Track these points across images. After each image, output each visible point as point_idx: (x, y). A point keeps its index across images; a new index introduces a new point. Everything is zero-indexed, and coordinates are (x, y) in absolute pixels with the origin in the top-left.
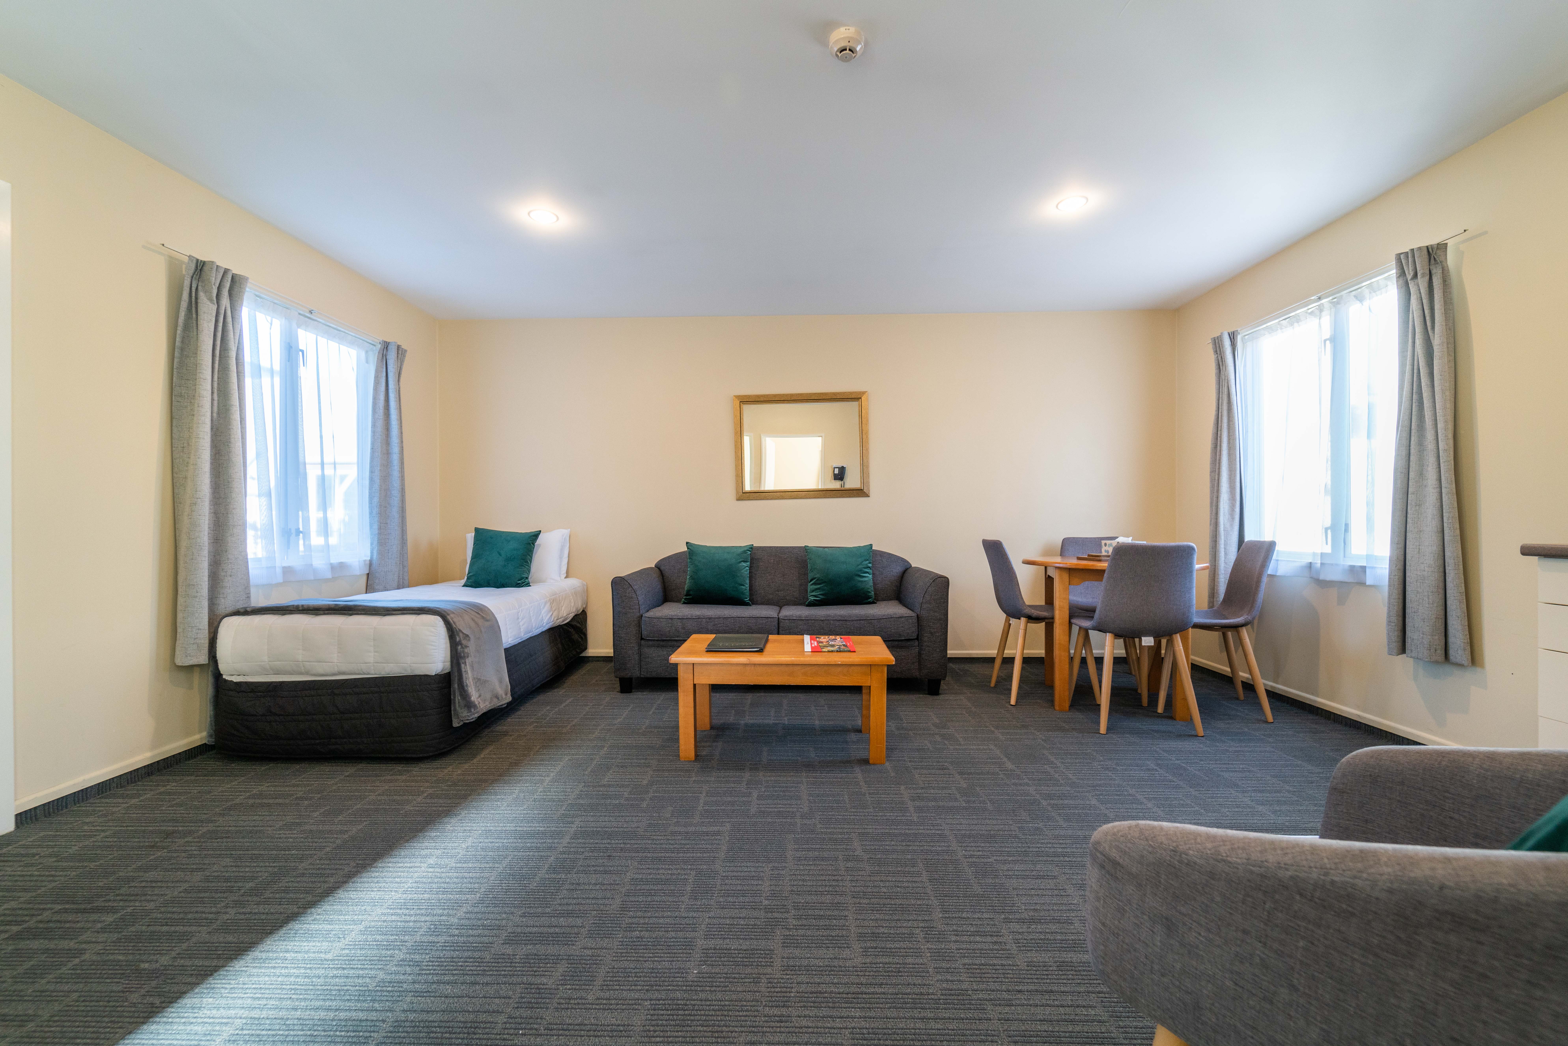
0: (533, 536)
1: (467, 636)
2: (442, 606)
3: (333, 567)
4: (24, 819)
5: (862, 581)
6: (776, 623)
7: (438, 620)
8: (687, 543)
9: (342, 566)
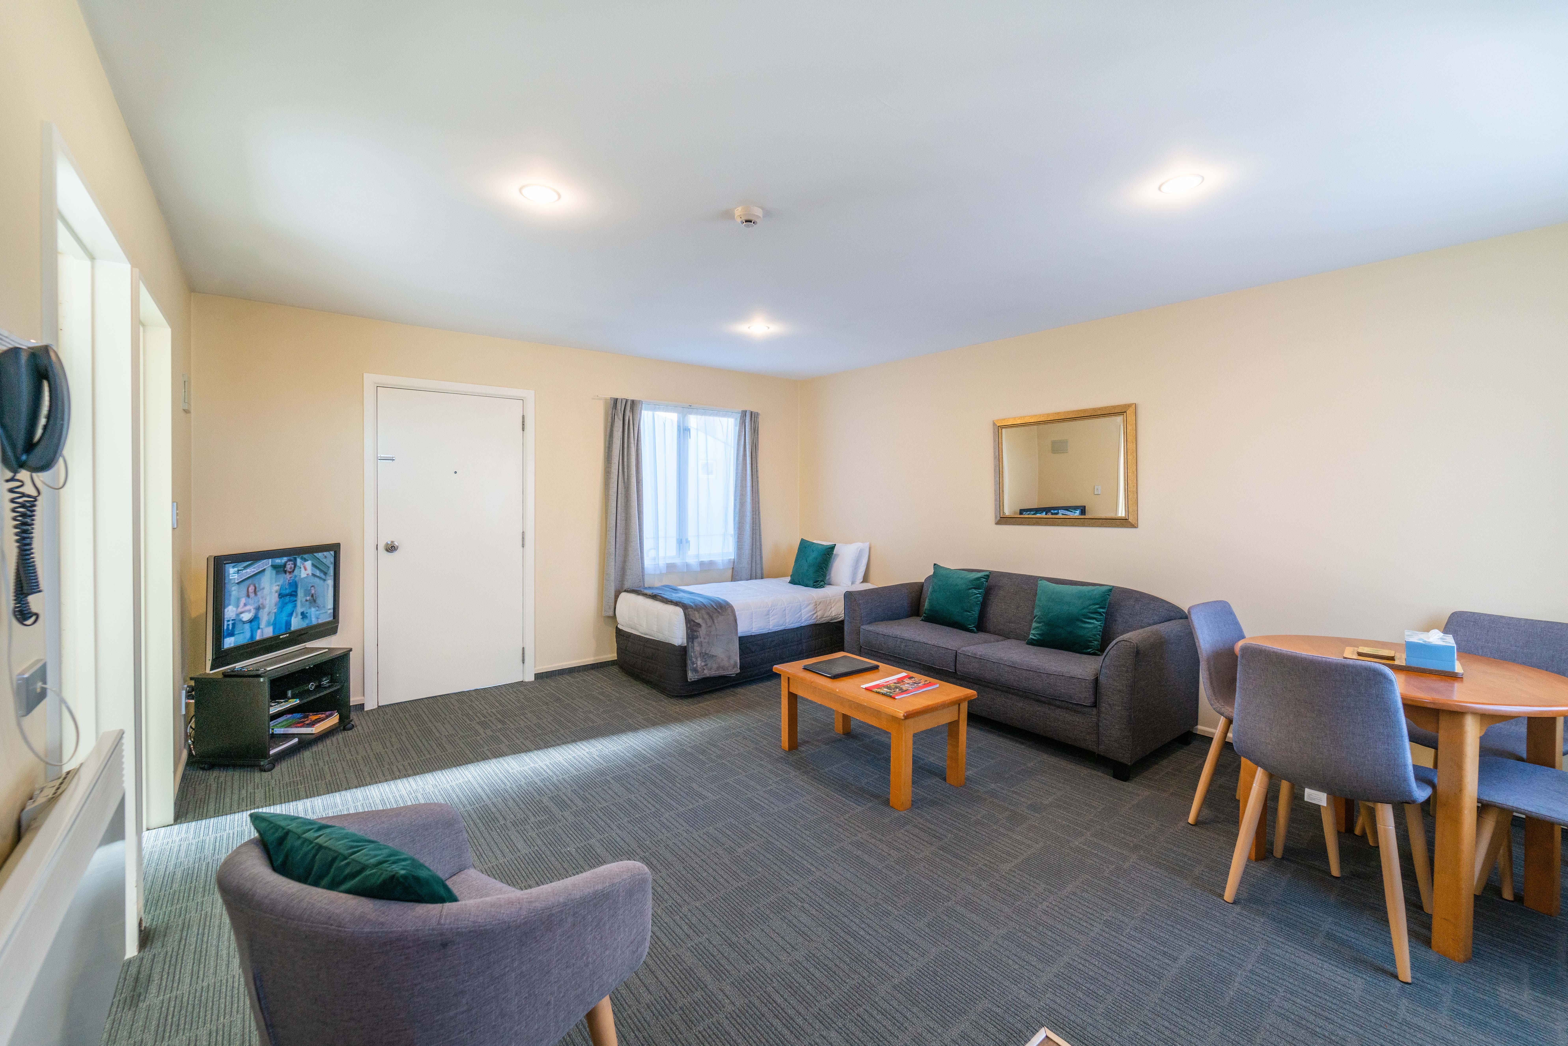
0: (829, 548)
1: (699, 624)
2: (686, 602)
3: (702, 564)
4: (539, 676)
5: (1085, 628)
6: (953, 656)
7: (679, 611)
8: (935, 564)
9: (711, 563)
